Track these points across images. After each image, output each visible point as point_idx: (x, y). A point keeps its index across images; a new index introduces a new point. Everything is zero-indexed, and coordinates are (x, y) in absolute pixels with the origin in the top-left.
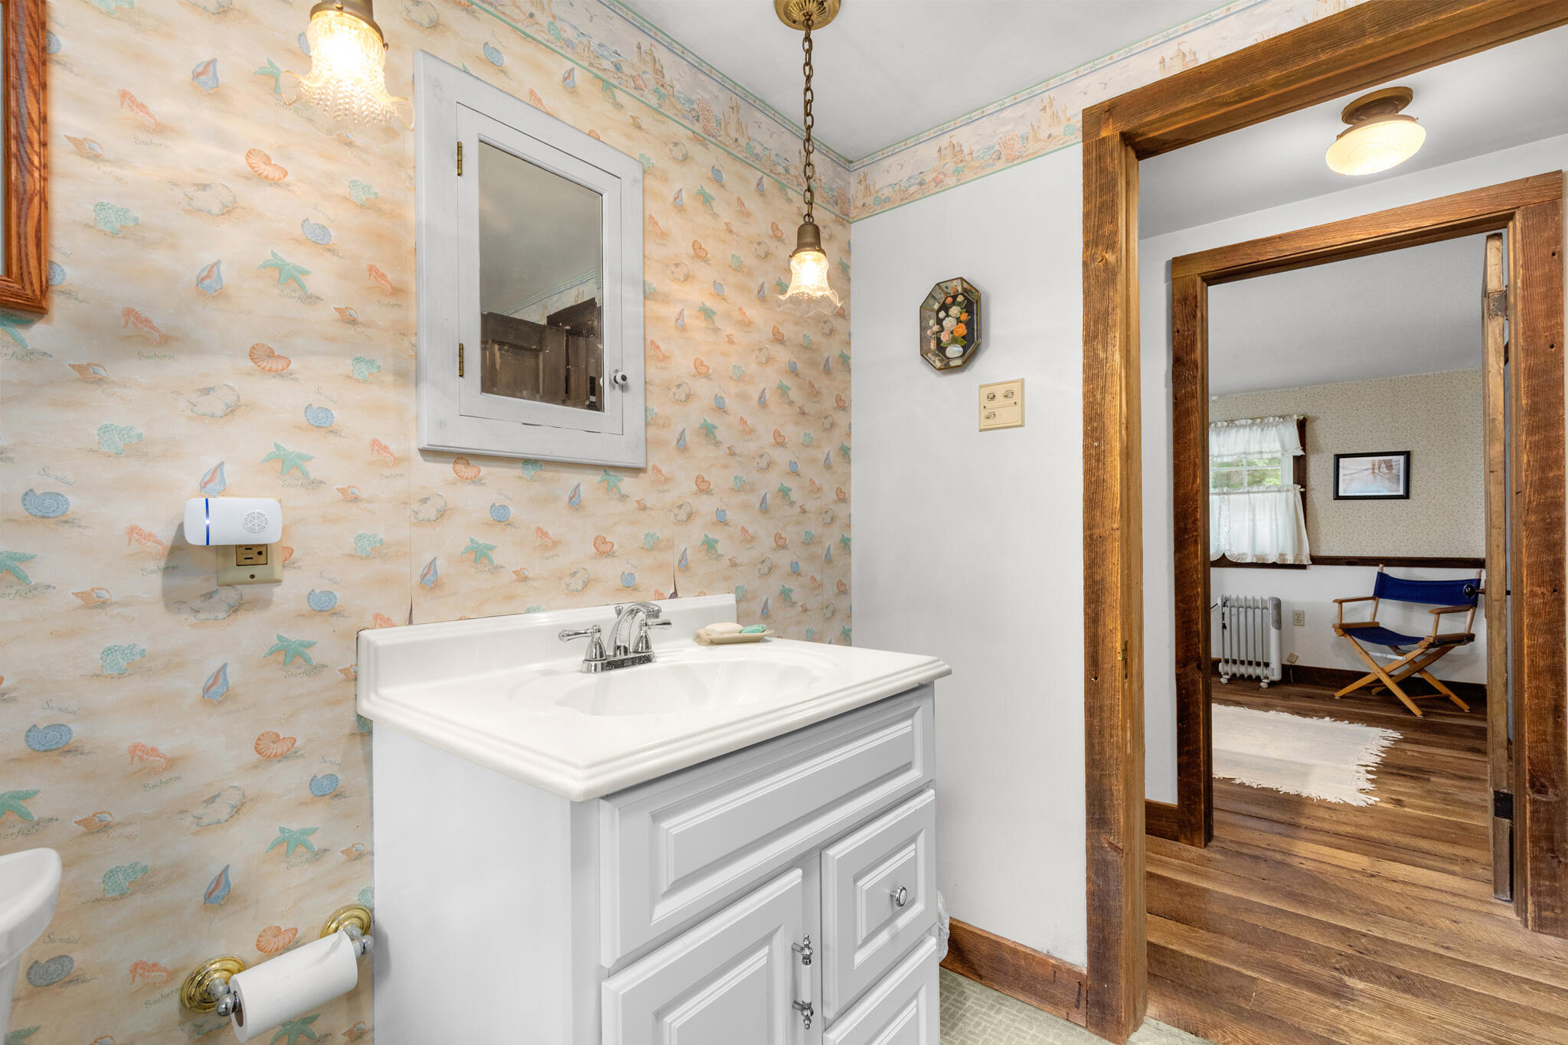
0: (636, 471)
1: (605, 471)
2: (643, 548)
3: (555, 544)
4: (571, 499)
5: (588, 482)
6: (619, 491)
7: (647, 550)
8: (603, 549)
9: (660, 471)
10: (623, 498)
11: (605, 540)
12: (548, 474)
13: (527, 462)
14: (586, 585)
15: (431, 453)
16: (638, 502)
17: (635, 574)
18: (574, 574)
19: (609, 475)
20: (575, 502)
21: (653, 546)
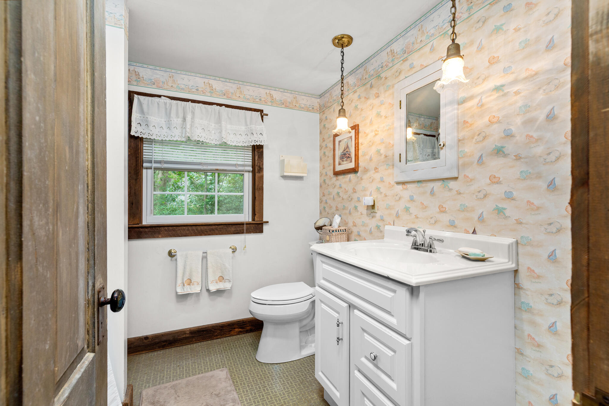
0: (456, 178)
1: (443, 180)
2: (459, 210)
3: (426, 207)
4: (431, 192)
5: (437, 186)
6: (449, 187)
7: (461, 211)
8: (442, 210)
9: (468, 176)
10: (450, 190)
11: (443, 206)
12: (424, 185)
13: (419, 182)
14: (436, 222)
15: (398, 183)
16: (456, 191)
17: (455, 221)
18: (431, 218)
19: (445, 182)
20: (432, 193)
21: (464, 209)
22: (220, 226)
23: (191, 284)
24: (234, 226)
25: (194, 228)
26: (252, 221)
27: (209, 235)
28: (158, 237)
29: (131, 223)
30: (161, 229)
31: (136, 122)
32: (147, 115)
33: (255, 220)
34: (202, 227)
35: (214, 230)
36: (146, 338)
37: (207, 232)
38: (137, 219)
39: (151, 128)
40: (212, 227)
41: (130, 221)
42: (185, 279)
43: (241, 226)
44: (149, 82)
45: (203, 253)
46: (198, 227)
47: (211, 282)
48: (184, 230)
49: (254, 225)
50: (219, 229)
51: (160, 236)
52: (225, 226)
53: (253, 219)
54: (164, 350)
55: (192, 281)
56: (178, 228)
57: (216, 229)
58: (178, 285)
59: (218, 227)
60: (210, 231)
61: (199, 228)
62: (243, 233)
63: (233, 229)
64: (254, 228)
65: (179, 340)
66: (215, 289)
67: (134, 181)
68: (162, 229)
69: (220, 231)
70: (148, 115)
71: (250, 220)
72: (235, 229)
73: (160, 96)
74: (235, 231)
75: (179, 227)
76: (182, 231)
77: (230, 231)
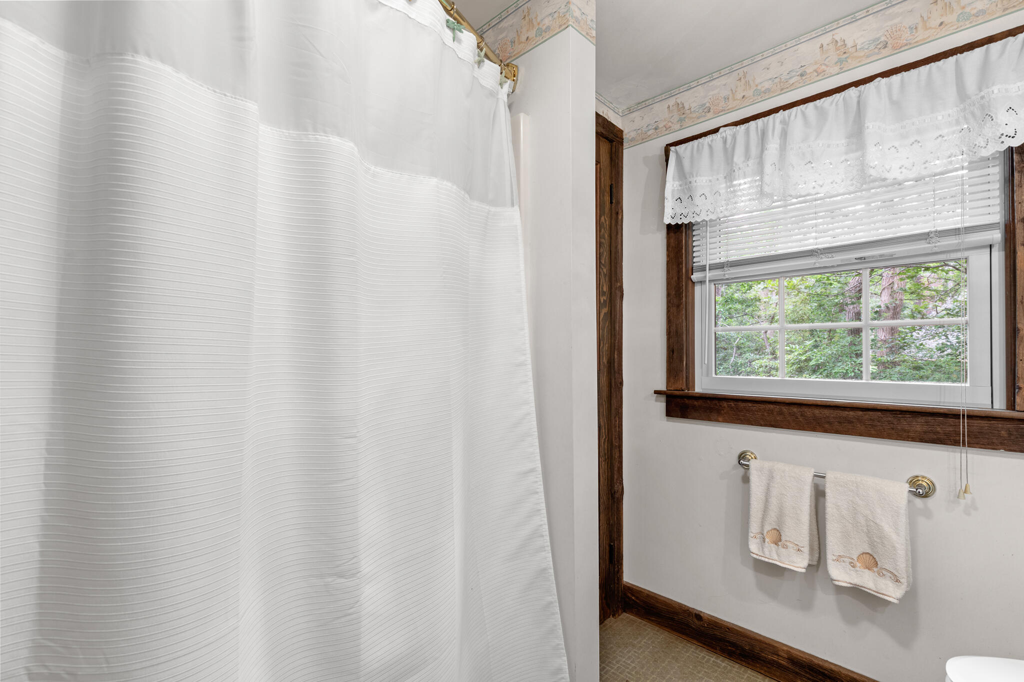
22: (871, 413)
23: (780, 543)
24: (922, 420)
25: (795, 409)
26: (1007, 409)
27: (837, 432)
28: (717, 421)
29: (671, 387)
30: (721, 404)
31: (673, 196)
32: (690, 178)
33: (1017, 408)
34: (817, 411)
35: (850, 422)
36: (698, 616)
37: (829, 423)
38: (680, 381)
39: (698, 200)
40: (847, 413)
41: (670, 384)
42: (767, 528)
43: (951, 421)
44: (701, 111)
45: (815, 476)
46: (806, 409)
47: (835, 558)
48: (771, 412)
49: (1010, 426)
50: (868, 423)
51: (720, 419)
52: (888, 414)
53: (1011, 404)
54: (731, 663)
55: (783, 538)
56: (757, 405)
57: (858, 419)
58: (752, 535)
59: (865, 415)
60: (839, 422)
61: (808, 412)
62: (956, 443)
63: (918, 425)
64: (1010, 434)
65: (763, 661)
66: (846, 582)
67: (675, 309)
68: (725, 404)
69: (873, 426)
70: (691, 176)
71: (999, 405)
72: (925, 428)
73: (716, 131)
74: (925, 432)
75: (760, 405)
76: (766, 414)
77: (905, 431)
